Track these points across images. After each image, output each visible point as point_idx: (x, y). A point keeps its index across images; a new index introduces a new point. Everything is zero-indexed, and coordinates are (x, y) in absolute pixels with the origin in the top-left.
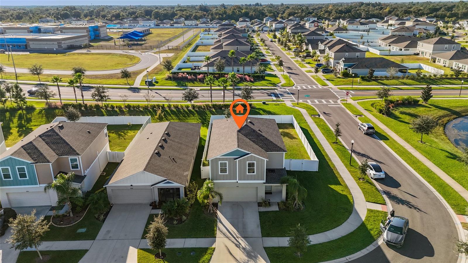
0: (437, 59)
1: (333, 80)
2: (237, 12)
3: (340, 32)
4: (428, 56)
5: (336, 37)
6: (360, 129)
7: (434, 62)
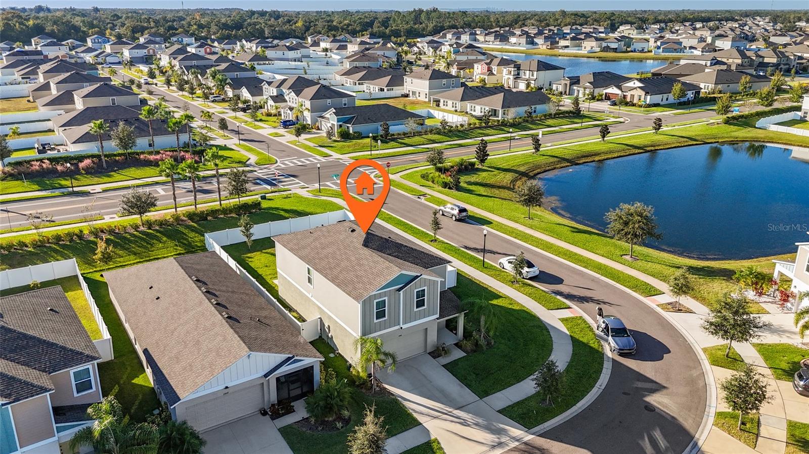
0: (442, 101)
1: (332, 147)
2: (17, 24)
3: (262, 62)
4: (423, 98)
5: (263, 72)
6: (443, 215)
7: (438, 105)
